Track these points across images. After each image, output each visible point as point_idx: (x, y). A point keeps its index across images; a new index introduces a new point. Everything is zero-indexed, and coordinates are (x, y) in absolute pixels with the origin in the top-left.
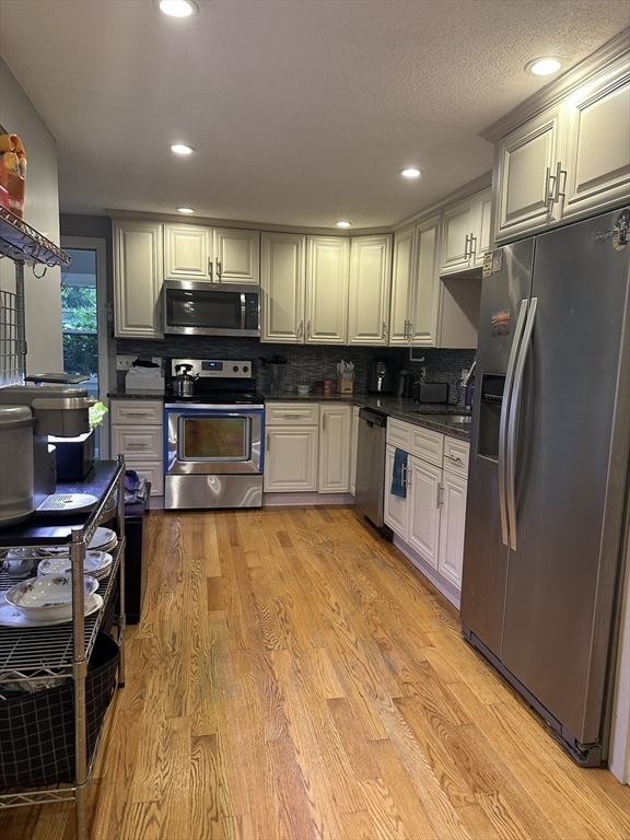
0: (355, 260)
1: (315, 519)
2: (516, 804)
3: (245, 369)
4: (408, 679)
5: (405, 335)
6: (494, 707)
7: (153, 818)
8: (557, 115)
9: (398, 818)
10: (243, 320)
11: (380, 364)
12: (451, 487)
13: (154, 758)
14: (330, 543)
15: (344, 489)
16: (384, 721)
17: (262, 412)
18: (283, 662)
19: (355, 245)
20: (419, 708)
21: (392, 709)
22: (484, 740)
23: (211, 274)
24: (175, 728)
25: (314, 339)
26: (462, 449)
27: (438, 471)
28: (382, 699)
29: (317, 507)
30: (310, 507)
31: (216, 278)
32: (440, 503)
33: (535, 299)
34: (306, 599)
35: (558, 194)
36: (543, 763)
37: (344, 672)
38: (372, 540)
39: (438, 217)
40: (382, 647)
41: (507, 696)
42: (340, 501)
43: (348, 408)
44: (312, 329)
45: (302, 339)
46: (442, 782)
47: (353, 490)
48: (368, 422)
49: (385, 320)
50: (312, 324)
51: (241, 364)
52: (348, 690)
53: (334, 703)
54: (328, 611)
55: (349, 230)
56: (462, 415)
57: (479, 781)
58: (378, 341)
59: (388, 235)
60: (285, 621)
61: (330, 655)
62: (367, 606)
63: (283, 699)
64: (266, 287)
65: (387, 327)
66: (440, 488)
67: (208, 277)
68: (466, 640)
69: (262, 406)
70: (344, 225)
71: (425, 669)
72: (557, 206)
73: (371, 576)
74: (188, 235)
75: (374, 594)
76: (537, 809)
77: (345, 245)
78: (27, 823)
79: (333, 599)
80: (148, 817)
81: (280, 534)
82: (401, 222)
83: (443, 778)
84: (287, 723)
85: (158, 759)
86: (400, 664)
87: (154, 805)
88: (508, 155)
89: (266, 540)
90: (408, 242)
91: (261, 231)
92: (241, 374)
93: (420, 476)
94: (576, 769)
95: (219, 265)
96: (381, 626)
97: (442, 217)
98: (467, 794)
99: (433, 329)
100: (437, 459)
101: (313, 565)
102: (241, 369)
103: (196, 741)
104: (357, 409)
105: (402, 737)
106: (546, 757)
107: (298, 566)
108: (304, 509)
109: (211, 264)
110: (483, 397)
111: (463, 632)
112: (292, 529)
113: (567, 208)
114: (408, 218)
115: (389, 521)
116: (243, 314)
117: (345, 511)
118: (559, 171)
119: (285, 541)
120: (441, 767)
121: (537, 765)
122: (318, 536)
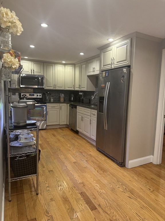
0: (66, 70)
1: (60, 131)
2: (111, 173)
3: (40, 96)
4: (87, 157)
5: (79, 88)
6: (104, 160)
7: (46, 183)
8: (112, 48)
9: (91, 177)
10: (40, 83)
11: (72, 94)
12: (93, 120)
13: (42, 175)
14: (64, 135)
15: (65, 123)
16: (84, 164)
17: (46, 106)
18: (62, 157)
19: (66, 67)
20: (91, 161)
21: (86, 162)
22: (104, 165)
23: (32, 73)
24: (44, 170)
25: (57, 88)
26: (95, 112)
27: (90, 117)
28: (83, 161)
29: (59, 128)
30: (58, 128)
31: (33, 74)
32: (90, 123)
33: (109, 83)
34: (63, 146)
35: (113, 63)
36: (114, 167)
37: (75, 157)
38: (74, 134)
39: (86, 62)
40: (81, 152)
41: (107, 158)
42: (65, 126)
43: (66, 104)
44: (57, 86)
45: (54, 88)
46: (97, 172)
47: (68, 123)
48: (72, 107)
49: (74, 84)
50: (57, 85)
51: (39, 94)
52: (77, 160)
53: (74, 163)
54: (68, 148)
55: (65, 63)
56: (92, 105)
57: (104, 171)
58: (72, 89)
59: (74, 65)
60: (60, 150)
61: (71, 155)
62: (76, 146)
63: (64, 163)
64: (45, 76)
65: (74, 86)
66: (91, 120)
67: (31, 73)
68: (97, 150)
69: (46, 104)
70: (64, 62)
71: (91, 155)
72: (113, 65)
73: (76, 141)
74: (26, 63)
75: (77, 144)
76: (114, 173)
77: (64, 67)
78: (21, 187)
79: (69, 145)
80: (45, 183)
81: (52, 134)
82: (77, 62)
83: (97, 171)
84: (66, 167)
85: (43, 175)
86: (85, 155)
87: (45, 181)
88: (103, 54)
89: (50, 136)
90: (79, 67)
91: (44, 63)
92: (39, 97)
93: (85, 118)
94: (120, 167)
95: (34, 70)
96: (80, 149)
97: (87, 62)
98: (102, 172)
99: (86, 87)
100: (89, 114)
101: (62, 140)
102: (39, 95)
103: (49, 171)
104: (68, 105)
105: (88, 166)
106: (115, 166)
107: (59, 140)
108: (56, 128)
109: (31, 70)
110: (100, 101)
111: (96, 148)
112: (55, 133)
113: (115, 66)
114: (79, 62)
115: (78, 129)
116: (40, 82)
117: (66, 128)
118: (113, 59)
119: (54, 135)
120: (97, 170)
121: (113, 168)
122: (62, 134)
